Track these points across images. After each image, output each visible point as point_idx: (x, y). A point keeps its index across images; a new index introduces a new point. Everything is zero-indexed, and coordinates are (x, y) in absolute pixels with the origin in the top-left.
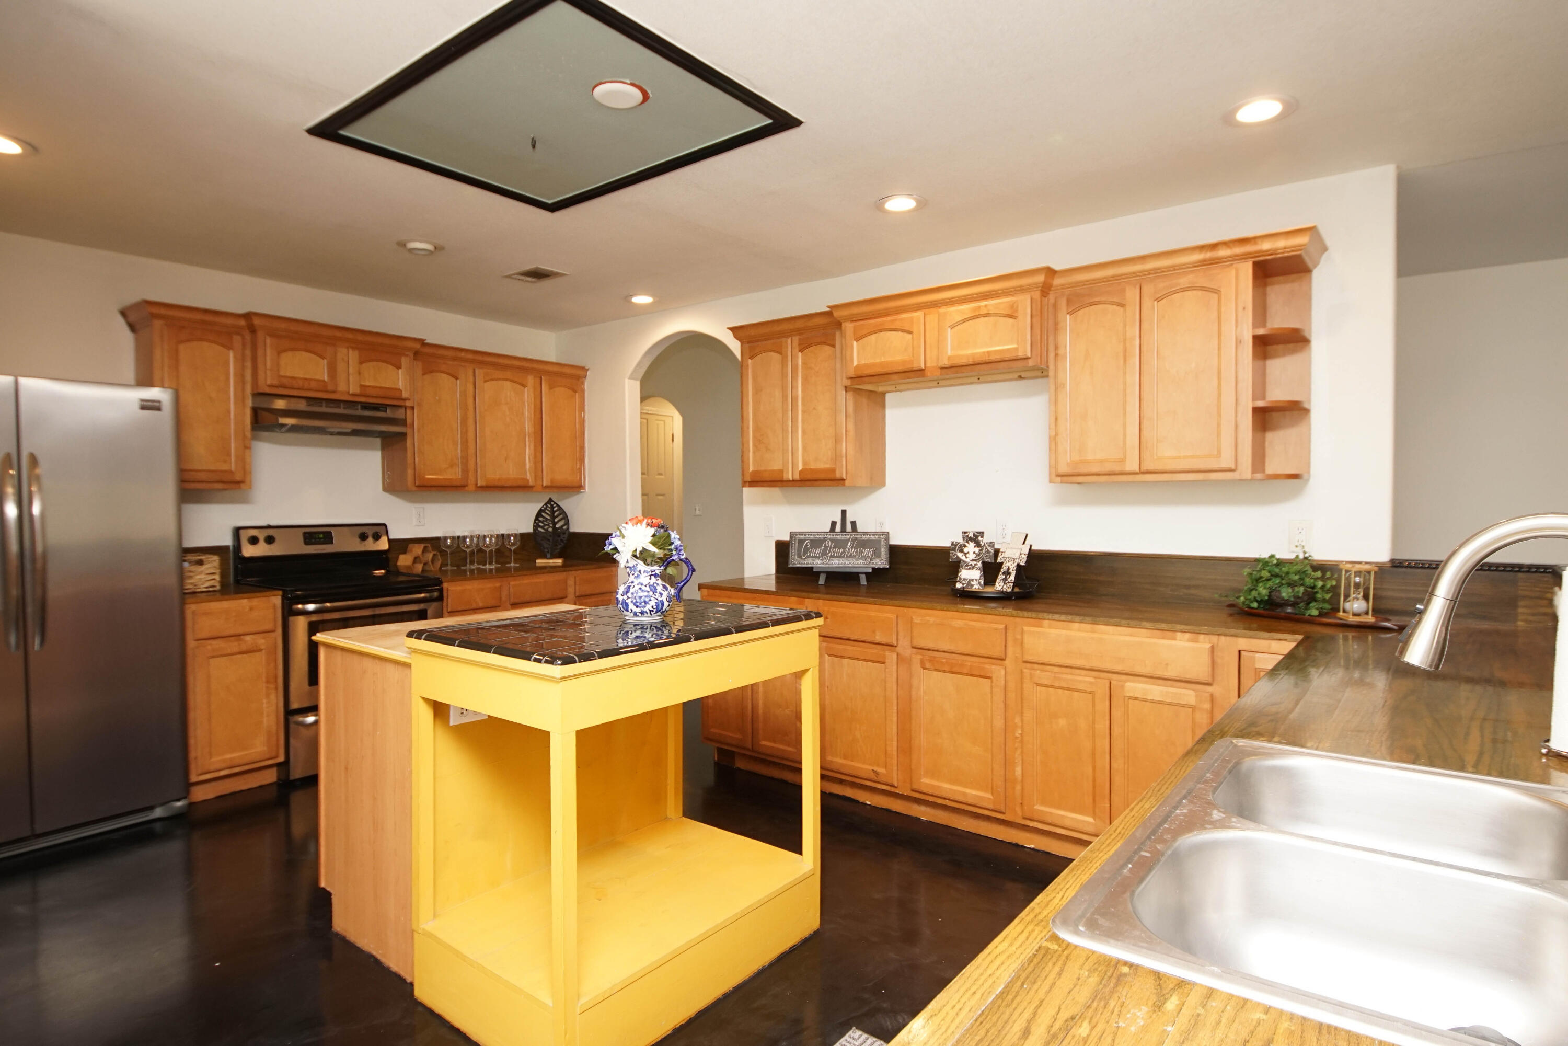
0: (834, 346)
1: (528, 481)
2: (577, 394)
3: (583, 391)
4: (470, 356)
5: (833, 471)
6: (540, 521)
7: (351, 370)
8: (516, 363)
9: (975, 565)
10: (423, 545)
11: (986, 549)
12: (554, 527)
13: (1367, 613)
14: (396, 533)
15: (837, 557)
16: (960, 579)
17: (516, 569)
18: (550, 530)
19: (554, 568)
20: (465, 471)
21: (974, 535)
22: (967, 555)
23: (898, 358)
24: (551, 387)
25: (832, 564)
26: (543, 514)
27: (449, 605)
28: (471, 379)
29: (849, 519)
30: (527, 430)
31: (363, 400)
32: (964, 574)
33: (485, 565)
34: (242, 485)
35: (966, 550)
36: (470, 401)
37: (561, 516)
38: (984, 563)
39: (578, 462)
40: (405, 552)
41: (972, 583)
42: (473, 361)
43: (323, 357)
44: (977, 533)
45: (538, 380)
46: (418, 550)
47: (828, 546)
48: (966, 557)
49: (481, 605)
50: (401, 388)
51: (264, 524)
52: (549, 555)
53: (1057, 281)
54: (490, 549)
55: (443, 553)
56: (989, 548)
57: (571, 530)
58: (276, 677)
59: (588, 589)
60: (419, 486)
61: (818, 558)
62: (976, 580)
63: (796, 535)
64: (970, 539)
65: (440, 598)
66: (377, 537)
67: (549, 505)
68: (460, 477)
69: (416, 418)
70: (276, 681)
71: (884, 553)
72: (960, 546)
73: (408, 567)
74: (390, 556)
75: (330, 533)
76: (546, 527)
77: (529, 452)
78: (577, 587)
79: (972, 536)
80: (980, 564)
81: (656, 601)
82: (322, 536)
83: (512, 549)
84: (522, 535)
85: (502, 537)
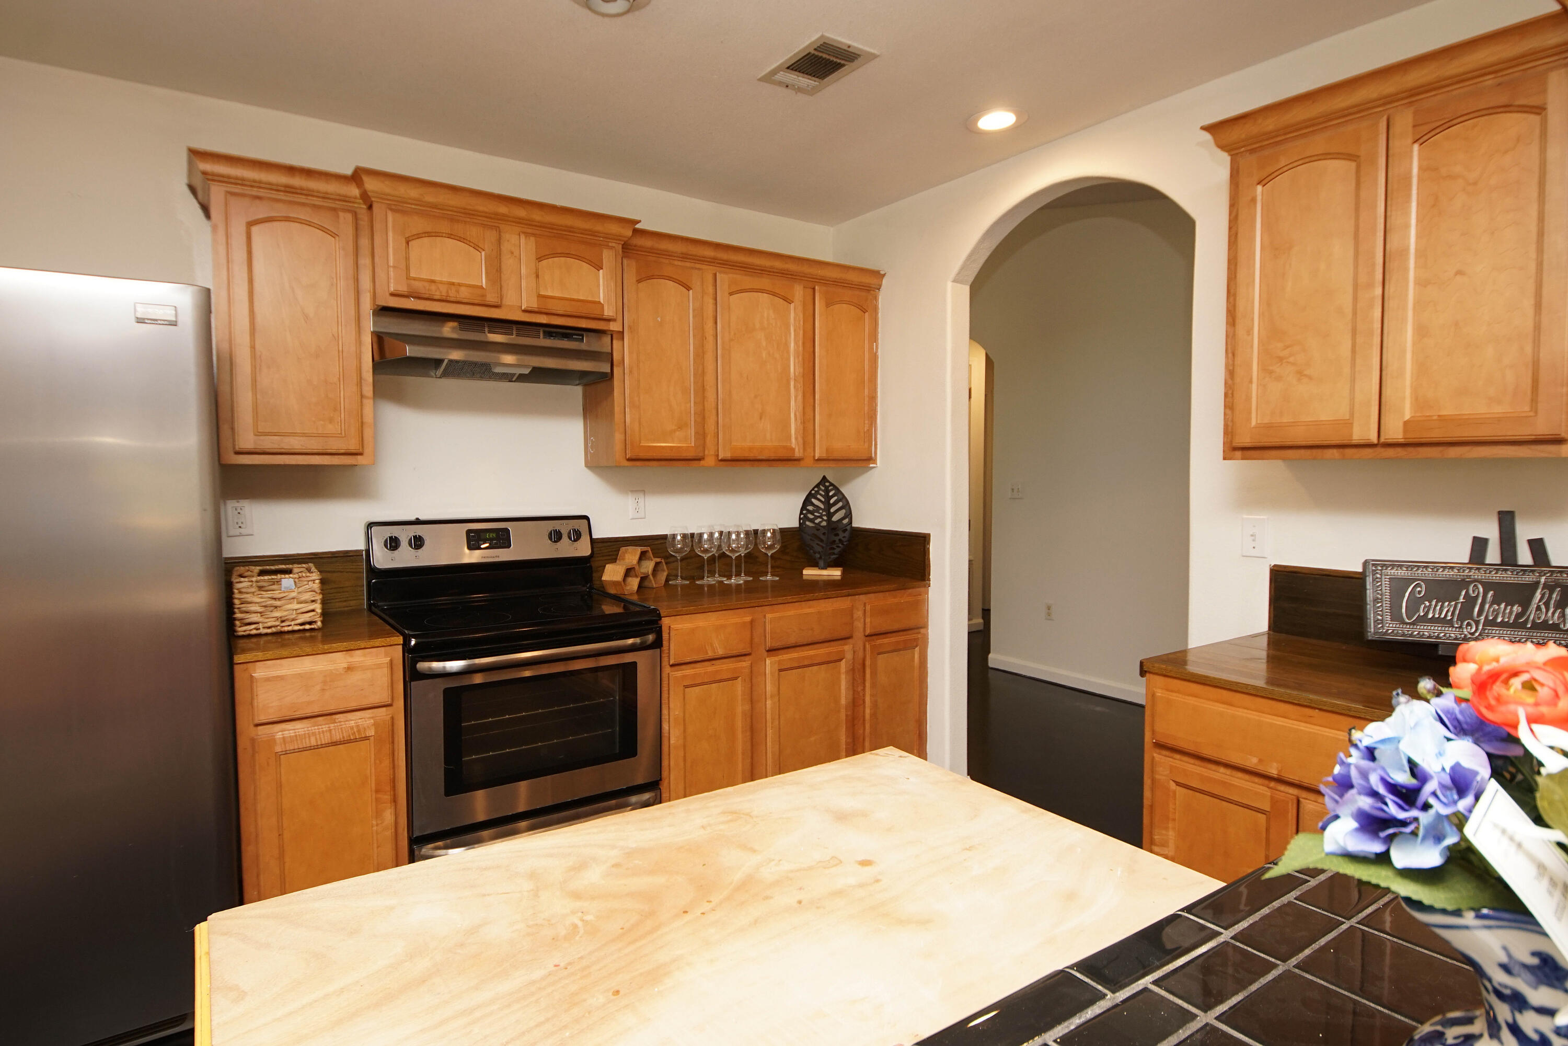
1: (793, 450)
2: (867, 314)
3: (876, 309)
4: (709, 253)
6: (812, 513)
7: (523, 271)
8: (778, 264)
10: (639, 550)
12: (829, 521)
14: (601, 531)
17: (774, 584)
18: (824, 525)
19: (830, 586)
20: (701, 435)
24: (828, 304)
26: (814, 500)
27: (672, 653)
28: (711, 290)
29: (1522, 535)
30: (792, 371)
31: (543, 319)
33: (731, 579)
34: (363, 458)
36: (709, 324)
37: (840, 504)
39: (866, 422)
40: (614, 560)
42: (712, 261)
43: (477, 247)
45: (810, 291)
46: (631, 556)
47: (1477, 596)
49: (721, 652)
50: (602, 301)
51: (409, 517)
52: (821, 563)
54: (737, 554)
55: (670, 559)
57: (854, 525)
58: (393, 781)
59: (885, 624)
60: (631, 460)
61: (1450, 623)
63: (1387, 567)
65: (658, 644)
66: (577, 535)
67: (822, 487)
68: (693, 445)
69: (625, 351)
70: (394, 788)
73: (616, 584)
74: (595, 564)
75: (507, 531)
76: (817, 521)
77: (794, 406)
78: (868, 620)
82: (493, 535)
83: (769, 554)
84: (783, 531)
85: (755, 535)
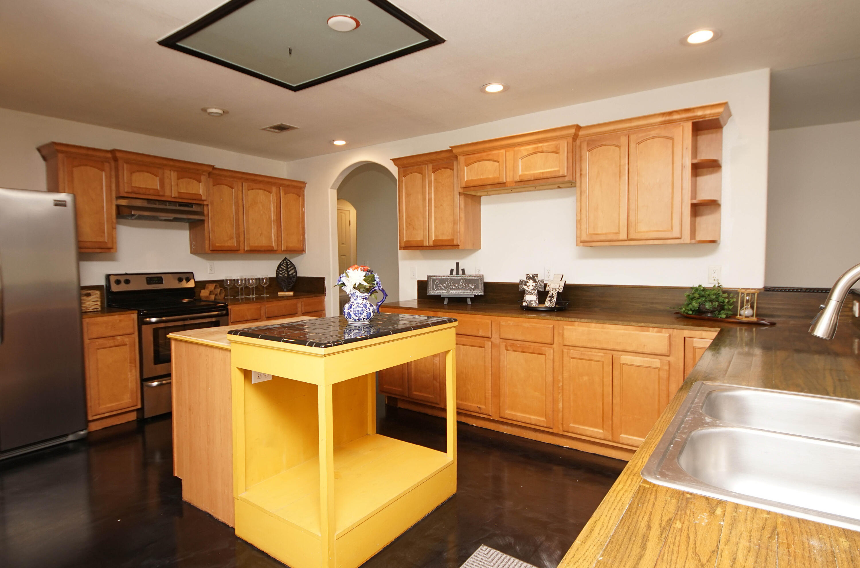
0: (453, 170)
1: (273, 247)
2: (300, 197)
3: (303, 195)
4: (240, 175)
5: (452, 240)
6: (280, 271)
7: (173, 183)
8: (266, 179)
9: (533, 292)
10: (214, 285)
11: (539, 283)
12: (288, 274)
13: (752, 316)
14: (199, 277)
15: (454, 289)
16: (525, 300)
17: (267, 298)
18: (286, 275)
19: (288, 298)
20: (238, 242)
21: (533, 276)
22: (529, 287)
23: (491, 176)
24: (286, 193)
25: (452, 293)
26: (281, 266)
27: (232, 318)
28: (241, 189)
29: (461, 268)
30: (272, 218)
31: (180, 200)
32: (527, 297)
33: (250, 295)
34: (111, 250)
35: (528, 284)
36: (241, 201)
37: (292, 268)
38: (538, 291)
39: (301, 237)
40: (204, 289)
41: (532, 302)
42: (241, 178)
43: (156, 176)
44: (534, 274)
45: (278, 189)
46: (211, 287)
47: (449, 283)
48: (528, 288)
49: (249, 318)
50: (201, 194)
51: (124, 272)
52: (285, 290)
53: (581, 133)
54: (252, 286)
55: (225, 289)
56: (541, 283)
57: (298, 276)
58: (135, 360)
59: (309, 309)
60: (212, 251)
61: (444, 289)
62: (534, 301)
63: (431, 277)
64: (530, 278)
65: (227, 314)
66: (188, 280)
67: (285, 261)
68: (235, 245)
69: (209, 211)
70: (135, 362)
71: (481, 286)
72: (525, 282)
73: (207, 297)
74: (196, 291)
75: (161, 278)
76: (283, 274)
77: (273, 231)
78: (303, 308)
79: (532, 276)
80: (536, 292)
81: (367, 313)
82: (157, 279)
83: (265, 286)
84: (270, 278)
85: (259, 280)
